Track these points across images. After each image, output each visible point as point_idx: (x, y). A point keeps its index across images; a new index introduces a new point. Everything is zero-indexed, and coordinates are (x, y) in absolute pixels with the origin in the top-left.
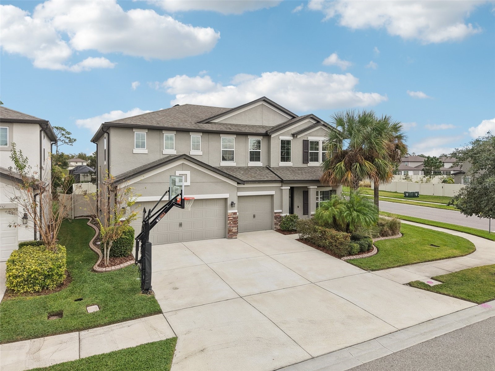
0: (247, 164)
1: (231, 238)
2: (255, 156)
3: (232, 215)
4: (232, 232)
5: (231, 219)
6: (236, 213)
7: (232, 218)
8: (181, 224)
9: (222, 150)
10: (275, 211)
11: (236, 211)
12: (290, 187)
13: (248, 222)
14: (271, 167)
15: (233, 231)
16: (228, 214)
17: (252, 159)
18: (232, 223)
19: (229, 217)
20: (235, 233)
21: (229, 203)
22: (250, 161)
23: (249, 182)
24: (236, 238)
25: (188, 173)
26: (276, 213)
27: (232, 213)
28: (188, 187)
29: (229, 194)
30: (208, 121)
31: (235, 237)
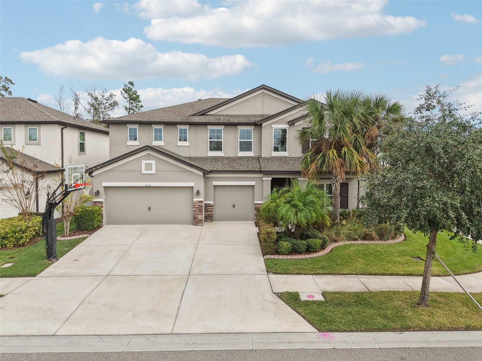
0: (236, 154)
1: (197, 225)
2: (246, 146)
3: (197, 203)
4: (198, 220)
5: (196, 207)
6: (202, 201)
7: (198, 206)
8: (150, 208)
9: (210, 141)
10: (256, 202)
11: (202, 200)
12: (272, 178)
13: (226, 211)
14: (262, 157)
15: (198, 218)
16: (194, 202)
17: (242, 149)
18: (197, 210)
19: (194, 205)
20: (200, 220)
21: (195, 191)
22: (240, 151)
23: (223, 172)
24: (202, 225)
25: (153, 162)
26: (256, 204)
27: (198, 201)
28: (153, 175)
29: (194, 183)
30: (203, 114)
31: (200, 224)
